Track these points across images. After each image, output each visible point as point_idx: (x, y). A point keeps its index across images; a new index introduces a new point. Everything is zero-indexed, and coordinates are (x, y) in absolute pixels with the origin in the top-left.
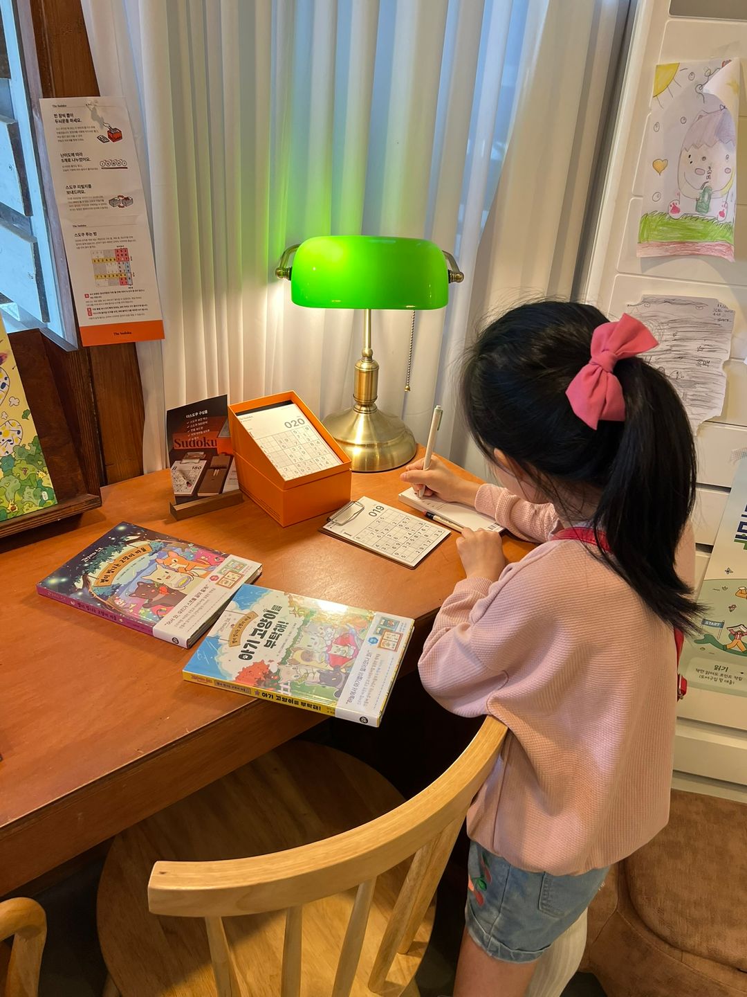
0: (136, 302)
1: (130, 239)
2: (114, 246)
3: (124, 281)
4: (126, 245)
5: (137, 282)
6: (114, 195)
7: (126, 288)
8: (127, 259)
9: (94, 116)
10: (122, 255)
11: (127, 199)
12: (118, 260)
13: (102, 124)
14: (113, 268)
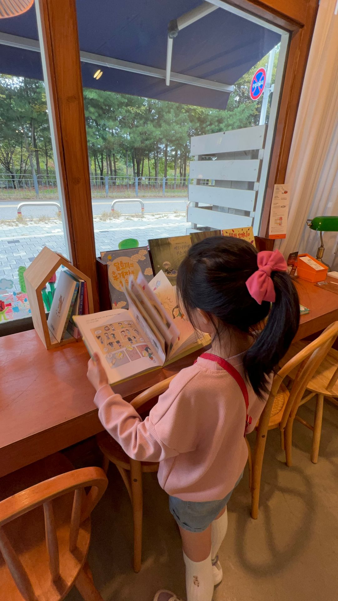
0: (282, 230)
1: (283, 215)
2: (280, 217)
3: (280, 225)
4: (282, 216)
5: (283, 225)
6: (282, 205)
7: (280, 226)
8: (282, 220)
9: (282, 188)
10: (281, 219)
11: (285, 206)
12: (280, 220)
13: (283, 190)
14: (279, 221)
